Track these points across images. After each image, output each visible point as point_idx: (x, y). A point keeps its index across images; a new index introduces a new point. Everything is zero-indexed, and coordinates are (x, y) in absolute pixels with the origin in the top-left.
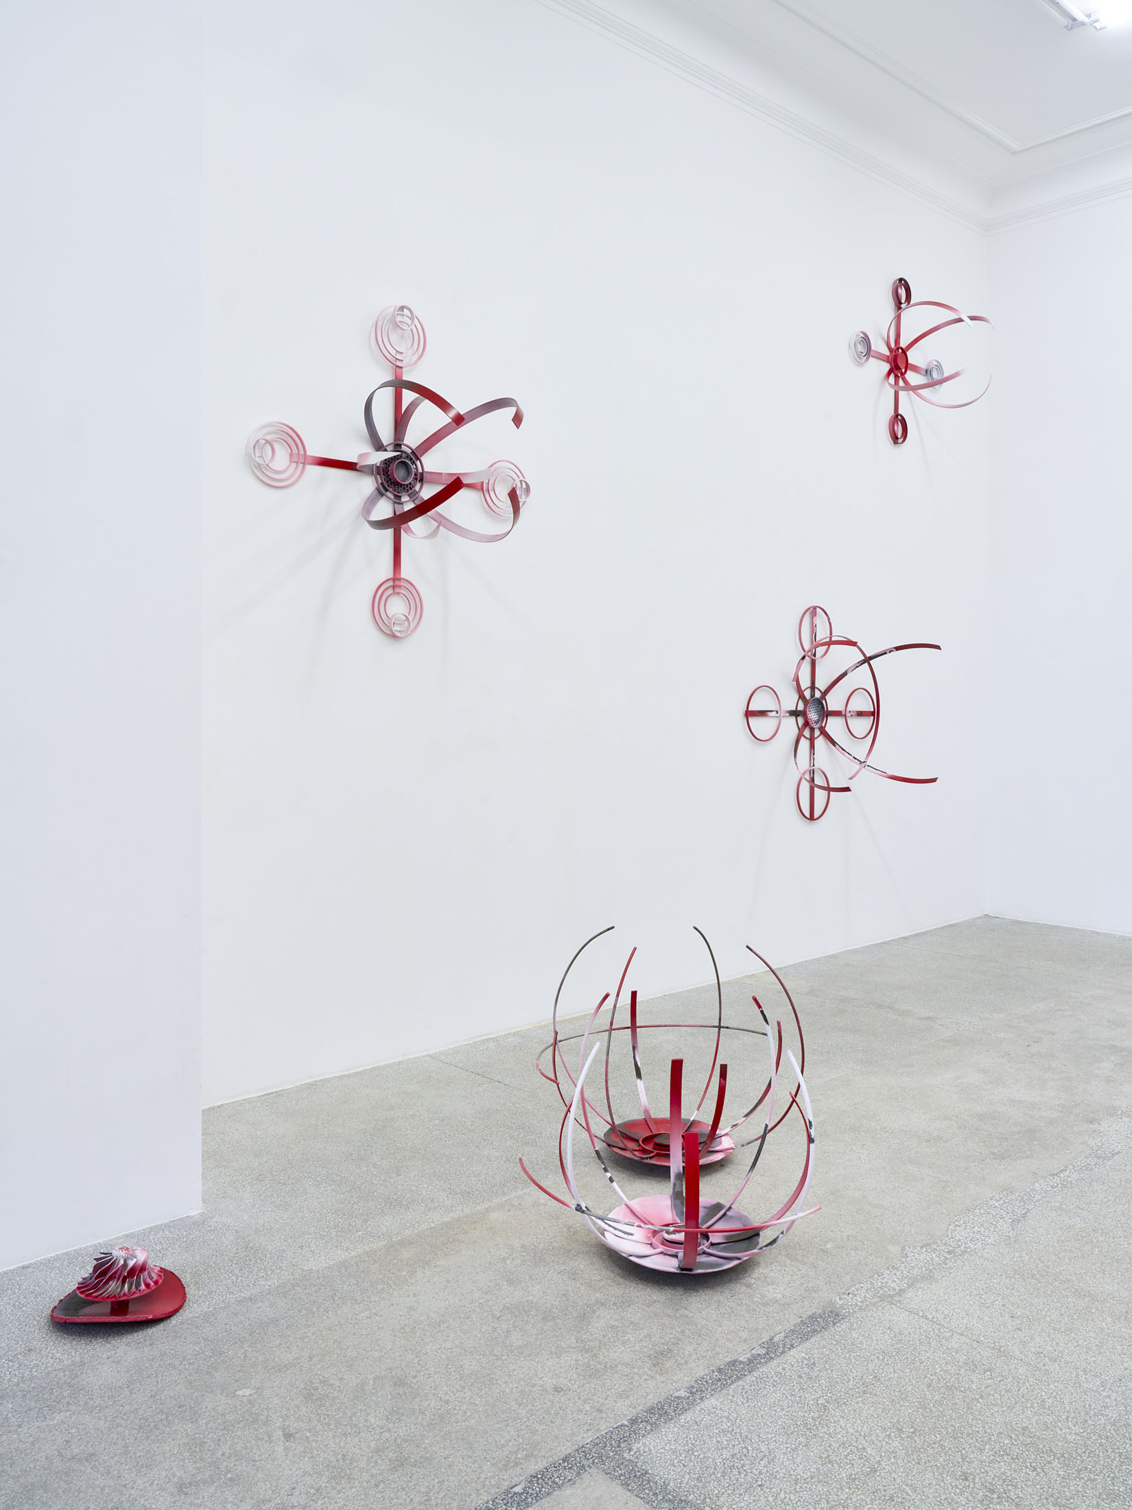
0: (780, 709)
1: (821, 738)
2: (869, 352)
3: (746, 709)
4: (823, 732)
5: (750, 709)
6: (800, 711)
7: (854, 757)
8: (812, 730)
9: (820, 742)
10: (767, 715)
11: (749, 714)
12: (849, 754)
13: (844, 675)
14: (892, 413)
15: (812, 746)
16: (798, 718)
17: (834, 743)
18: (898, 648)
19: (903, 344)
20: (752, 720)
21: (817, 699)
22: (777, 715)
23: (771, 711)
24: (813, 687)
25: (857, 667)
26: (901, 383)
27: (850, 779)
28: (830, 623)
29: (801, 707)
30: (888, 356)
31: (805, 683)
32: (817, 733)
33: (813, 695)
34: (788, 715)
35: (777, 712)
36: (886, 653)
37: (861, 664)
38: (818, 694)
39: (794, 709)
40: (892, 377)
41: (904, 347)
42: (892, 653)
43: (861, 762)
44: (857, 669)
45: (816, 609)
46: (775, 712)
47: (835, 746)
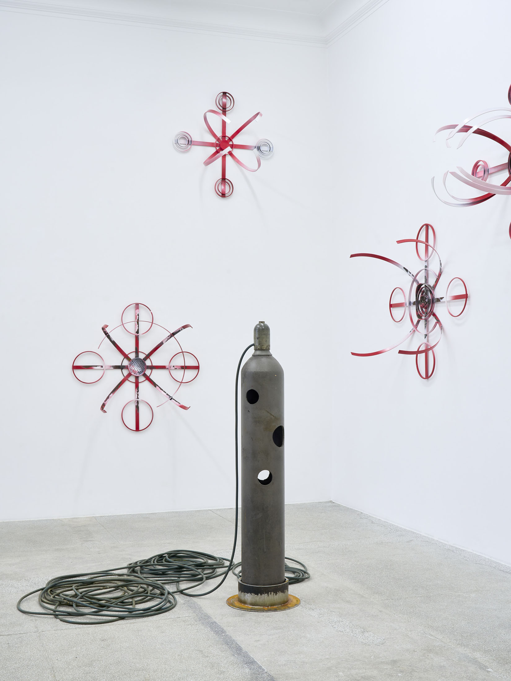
0: (105, 365)
1: (145, 382)
2: (190, 142)
3: (72, 365)
4: (147, 379)
5: (74, 365)
6: (124, 366)
8: (137, 378)
9: (145, 386)
10: (92, 368)
11: (75, 367)
12: (164, 392)
13: (161, 344)
15: (137, 387)
16: (123, 370)
17: (154, 384)
19: (229, 133)
20: (79, 371)
21: (141, 359)
22: (102, 368)
23: (96, 366)
24: (137, 352)
29: (125, 364)
30: (214, 143)
31: (129, 349)
32: (141, 379)
33: (137, 357)
34: (113, 368)
35: (102, 367)
37: (170, 338)
38: (142, 356)
39: (119, 365)
41: (230, 135)
43: (170, 397)
44: (169, 340)
45: (138, 304)
46: (100, 367)
47: (156, 387)
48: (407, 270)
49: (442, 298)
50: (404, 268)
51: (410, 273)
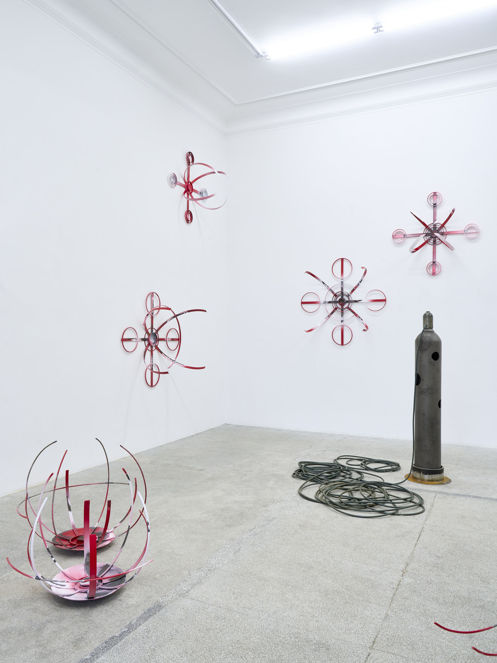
0: (137, 338)
1: (156, 350)
2: (176, 182)
3: (122, 338)
4: (157, 348)
5: (123, 338)
6: (146, 339)
7: (170, 359)
8: (152, 347)
9: (155, 352)
10: (131, 341)
11: (123, 340)
12: (168, 357)
13: (166, 322)
14: (186, 210)
15: (152, 354)
16: (146, 342)
17: (161, 352)
18: (189, 311)
19: (191, 180)
20: (125, 343)
21: (154, 333)
22: (136, 340)
23: (133, 339)
24: (152, 328)
25: (171, 319)
26: (190, 197)
27: (168, 368)
28: (159, 300)
29: (147, 337)
30: (184, 185)
31: (149, 326)
32: (154, 348)
33: (152, 332)
34: (141, 340)
35: (136, 339)
36: (183, 313)
37: (173, 318)
38: (154, 331)
39: (144, 338)
40: (186, 194)
41: (191, 182)
42: (186, 313)
43: (173, 361)
44: (171, 320)
45: (153, 293)
46: (135, 339)
47: (162, 354)
48: (324, 283)
49: (360, 301)
50: (322, 282)
51: (326, 285)
